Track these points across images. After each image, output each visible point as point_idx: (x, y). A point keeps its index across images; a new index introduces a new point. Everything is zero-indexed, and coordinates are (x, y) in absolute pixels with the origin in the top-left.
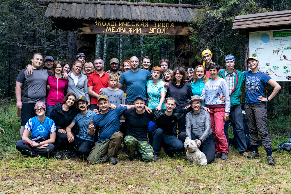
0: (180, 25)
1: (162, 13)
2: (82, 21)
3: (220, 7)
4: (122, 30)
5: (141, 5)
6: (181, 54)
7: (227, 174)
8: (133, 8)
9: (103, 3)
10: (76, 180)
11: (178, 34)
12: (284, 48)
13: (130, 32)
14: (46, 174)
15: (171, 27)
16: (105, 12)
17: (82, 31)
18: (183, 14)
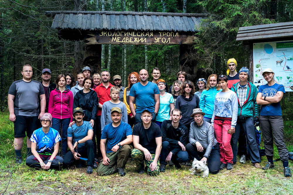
0: (184, 35)
1: (167, 23)
2: (88, 32)
3: (224, 17)
4: (128, 39)
5: (145, 14)
6: (185, 62)
7: (232, 185)
8: (138, 17)
9: (109, 14)
10: (87, 193)
11: (183, 43)
12: (287, 59)
13: (136, 42)
14: (58, 188)
15: (175, 36)
16: (110, 22)
17: (89, 42)
18: (187, 24)
